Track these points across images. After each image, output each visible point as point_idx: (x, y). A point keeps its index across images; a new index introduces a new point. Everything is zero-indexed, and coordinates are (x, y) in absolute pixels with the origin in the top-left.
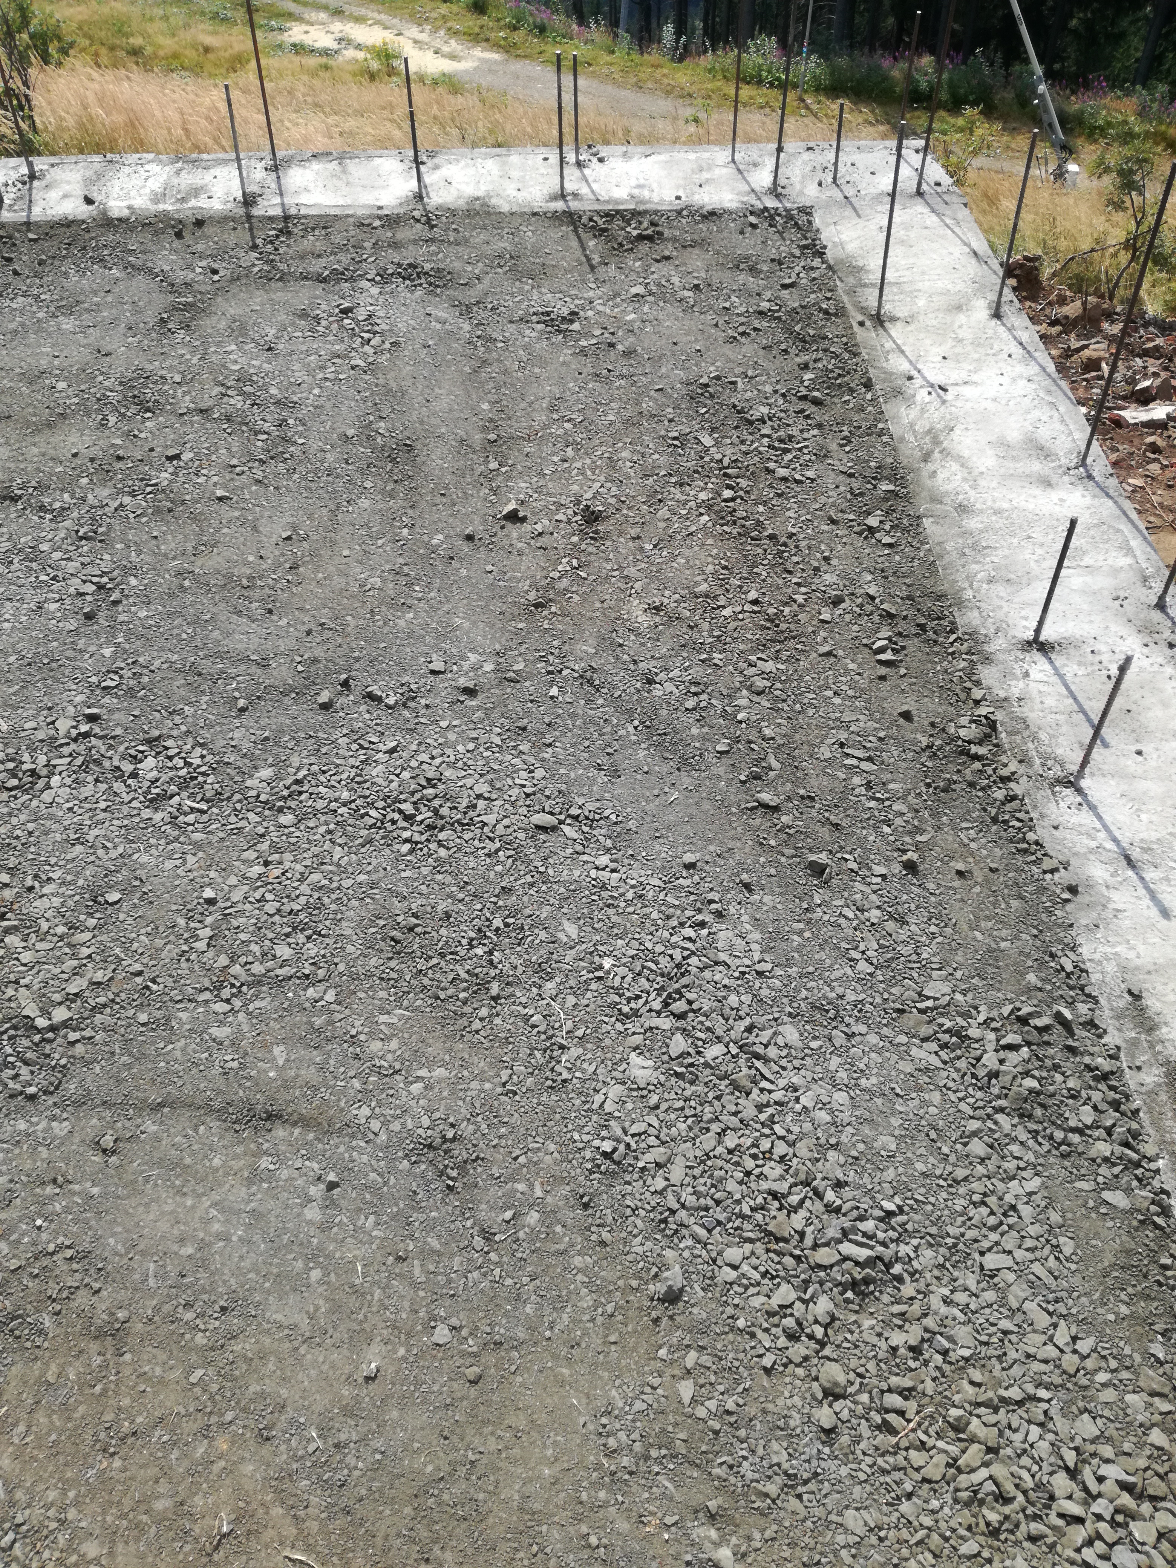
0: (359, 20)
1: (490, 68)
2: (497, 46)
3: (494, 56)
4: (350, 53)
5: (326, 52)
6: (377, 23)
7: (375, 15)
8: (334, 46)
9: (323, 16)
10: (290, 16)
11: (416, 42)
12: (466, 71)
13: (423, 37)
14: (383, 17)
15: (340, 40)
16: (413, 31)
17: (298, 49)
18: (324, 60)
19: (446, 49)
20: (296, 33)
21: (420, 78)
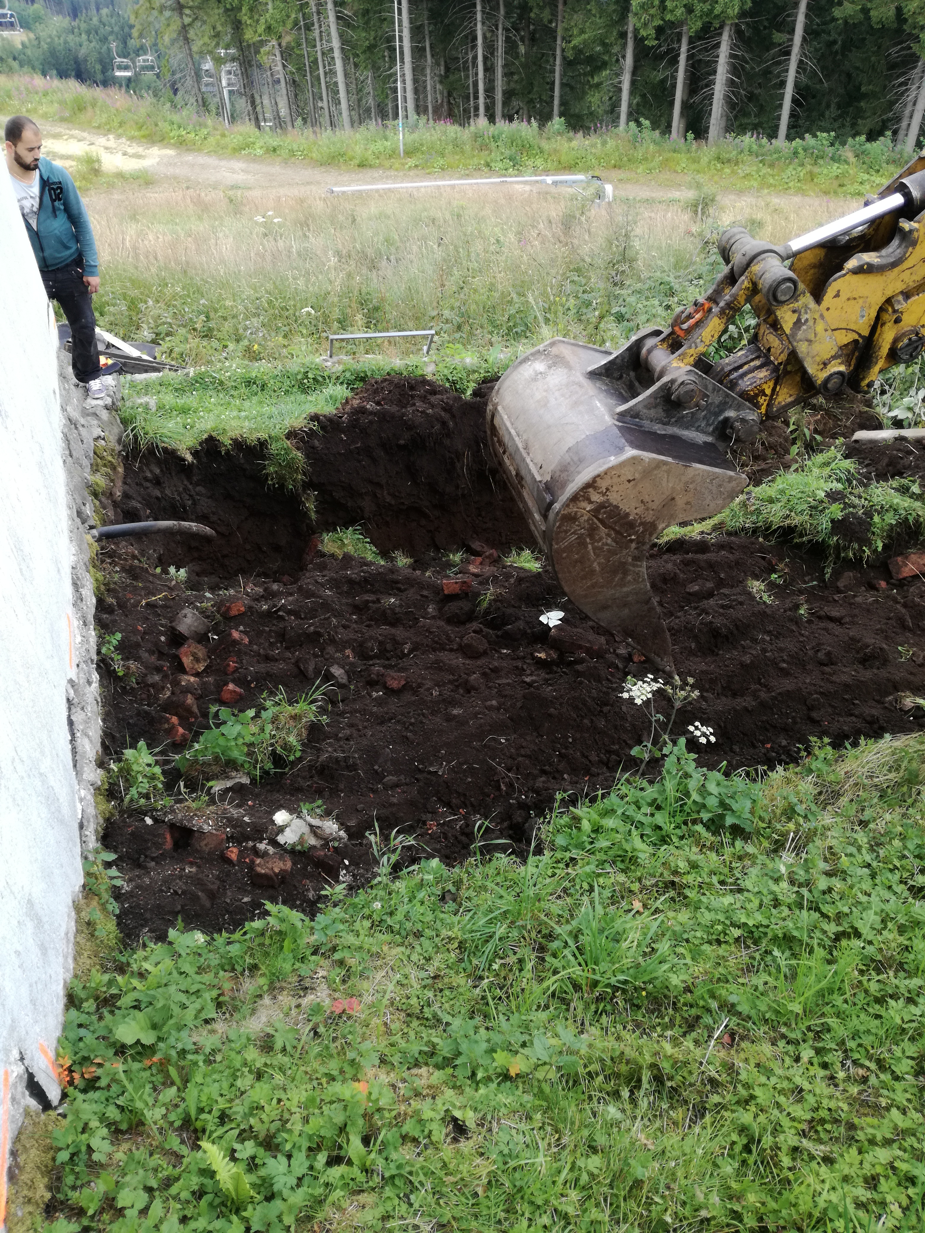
21: (120, 175)
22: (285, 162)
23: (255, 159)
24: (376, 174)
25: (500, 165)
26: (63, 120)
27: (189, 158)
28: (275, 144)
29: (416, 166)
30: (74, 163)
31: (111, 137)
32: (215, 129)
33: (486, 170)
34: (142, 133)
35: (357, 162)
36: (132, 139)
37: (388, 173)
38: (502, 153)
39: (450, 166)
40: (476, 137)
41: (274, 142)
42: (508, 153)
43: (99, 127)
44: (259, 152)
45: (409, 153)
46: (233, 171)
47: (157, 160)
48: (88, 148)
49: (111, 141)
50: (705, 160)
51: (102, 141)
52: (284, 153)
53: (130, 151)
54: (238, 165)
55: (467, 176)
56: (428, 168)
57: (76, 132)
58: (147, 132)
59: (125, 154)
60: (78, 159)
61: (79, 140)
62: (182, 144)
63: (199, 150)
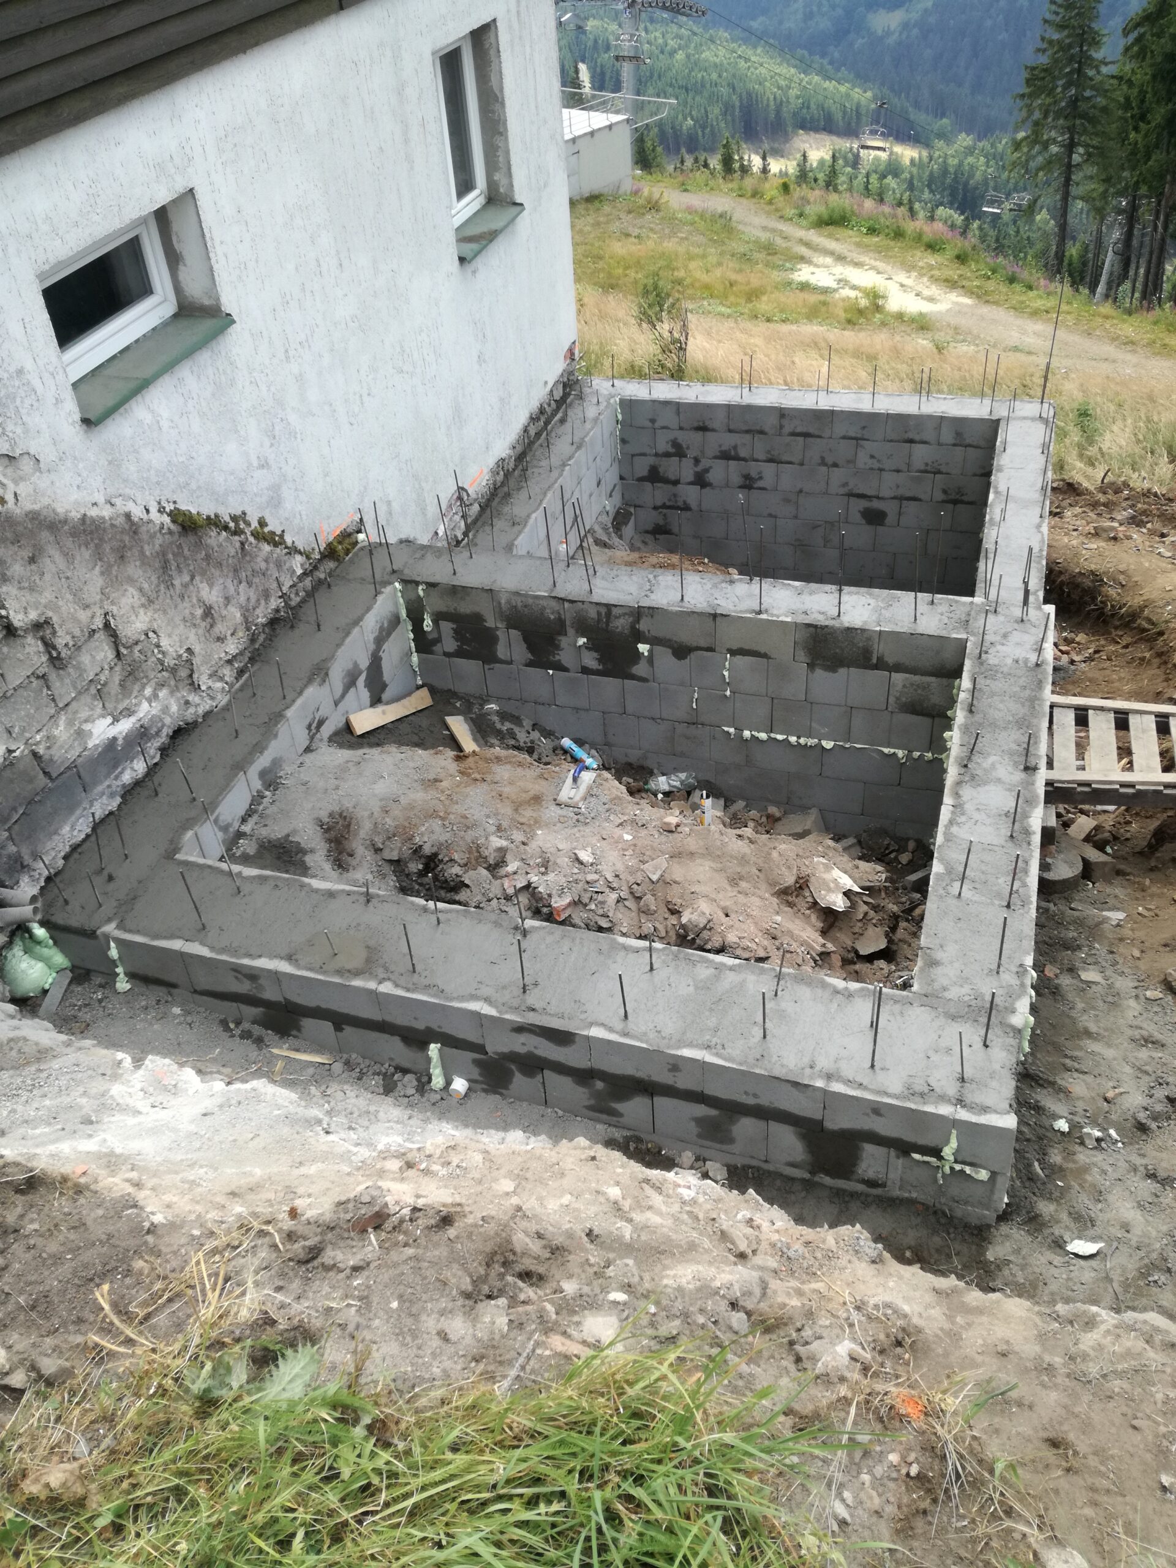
0: (858, 265)
1: (960, 311)
2: (970, 292)
3: (967, 301)
4: (847, 292)
5: (826, 291)
6: (872, 268)
7: (872, 262)
8: (834, 285)
9: (829, 260)
10: (802, 259)
11: (902, 285)
12: (940, 312)
13: (909, 282)
14: (878, 264)
15: (840, 281)
16: (902, 277)
17: (805, 287)
18: (822, 298)
19: (926, 292)
20: (804, 274)
30: (859, 295)
31: (914, 274)
36: (934, 280)
46: (1025, 332)
47: (950, 306)
48: (881, 282)
49: (911, 279)
54: (1032, 326)
59: (918, 295)
60: (865, 291)
61: (878, 273)
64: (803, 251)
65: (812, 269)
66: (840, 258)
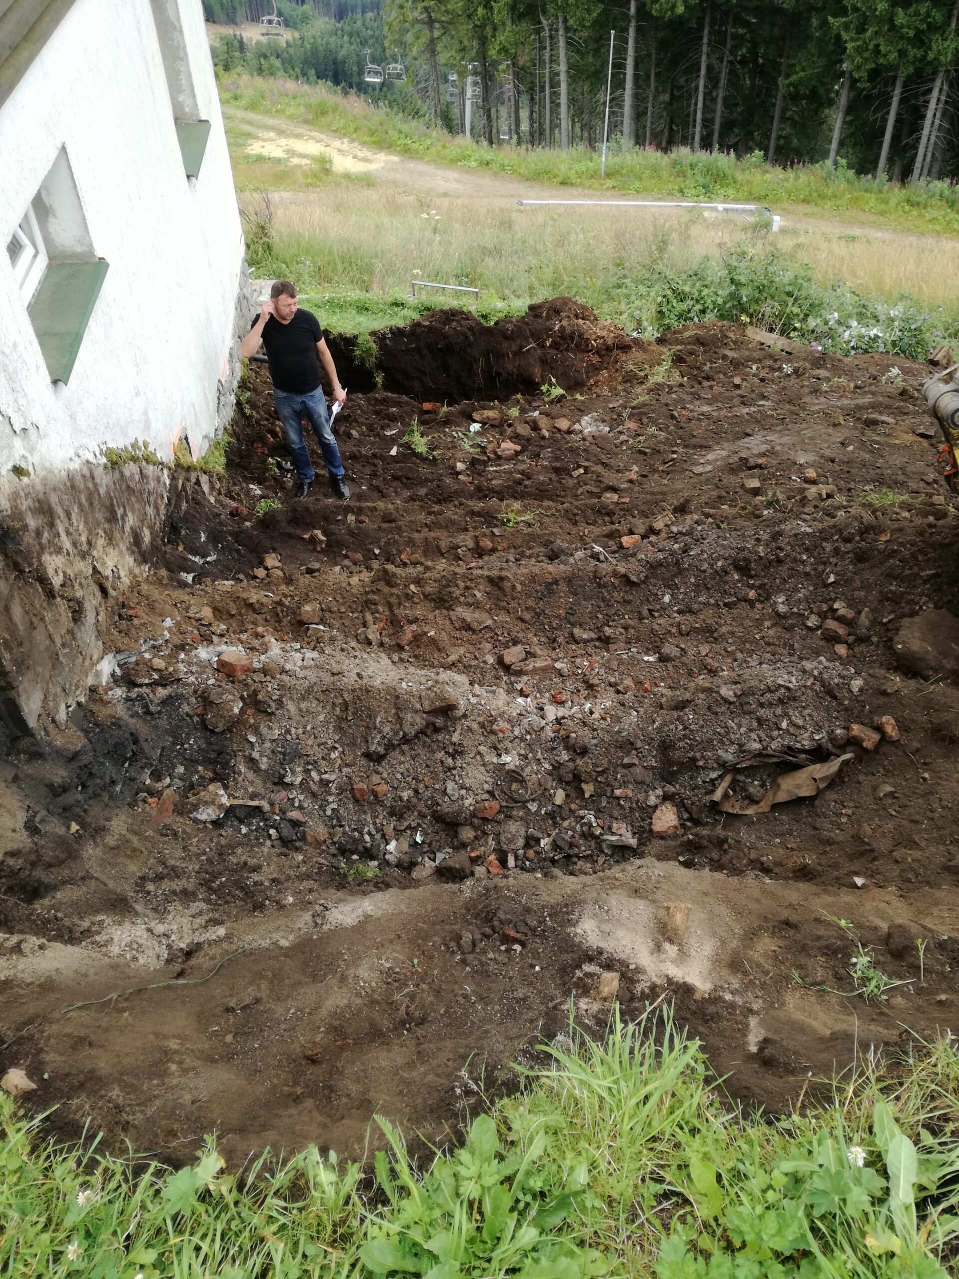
0: (298, 136)
1: (392, 168)
2: (396, 151)
3: (395, 158)
4: (297, 161)
5: (279, 161)
7: (309, 133)
8: (284, 156)
9: (272, 134)
11: (340, 150)
12: (377, 170)
13: (344, 147)
17: (259, 159)
18: (278, 167)
20: (256, 147)
21: (347, 176)
22: (495, 174)
23: (468, 170)
24: (575, 191)
25: (693, 192)
26: (306, 122)
27: (411, 165)
28: (489, 158)
29: (614, 187)
30: (309, 162)
31: (345, 140)
32: (438, 140)
33: (679, 195)
34: (373, 139)
35: (559, 179)
36: (363, 143)
37: (586, 191)
38: (697, 181)
39: (645, 190)
40: (675, 163)
41: (488, 157)
42: (701, 180)
43: (336, 131)
44: (474, 164)
45: (609, 175)
46: (447, 180)
47: (383, 164)
48: (323, 149)
49: (345, 145)
50: (893, 202)
51: (337, 143)
52: (494, 166)
53: (360, 154)
54: (452, 174)
55: (660, 199)
56: (624, 189)
57: (315, 134)
58: (378, 139)
59: (355, 157)
60: (313, 158)
61: (317, 142)
62: (406, 152)
63: (421, 159)
64: (248, 128)
65: (260, 143)
66: (281, 133)
